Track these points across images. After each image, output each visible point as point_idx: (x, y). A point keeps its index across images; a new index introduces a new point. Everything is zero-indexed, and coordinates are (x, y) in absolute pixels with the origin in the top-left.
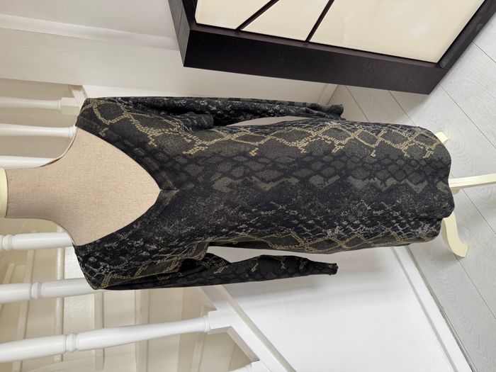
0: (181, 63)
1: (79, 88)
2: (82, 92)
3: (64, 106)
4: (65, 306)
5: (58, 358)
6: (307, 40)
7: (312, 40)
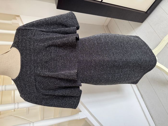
1: (18, 16)
2: (19, 18)
3: (13, 23)
4: (15, 93)
5: (13, 110)
6: (101, 1)
7: (103, 1)
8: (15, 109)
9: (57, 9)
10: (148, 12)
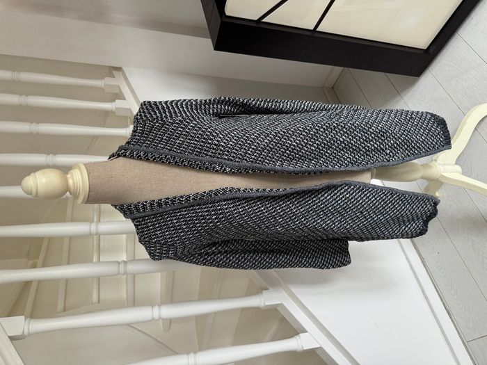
0: (212, 47)
1: (119, 69)
2: (121, 73)
3: (107, 85)
7: (318, 30)
8: (119, 274)
9: (215, 49)
10: (431, 50)
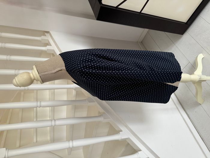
1: (48, 32)
3: (43, 39)
5: (35, 140)
6: (140, 12)
9: (97, 20)
